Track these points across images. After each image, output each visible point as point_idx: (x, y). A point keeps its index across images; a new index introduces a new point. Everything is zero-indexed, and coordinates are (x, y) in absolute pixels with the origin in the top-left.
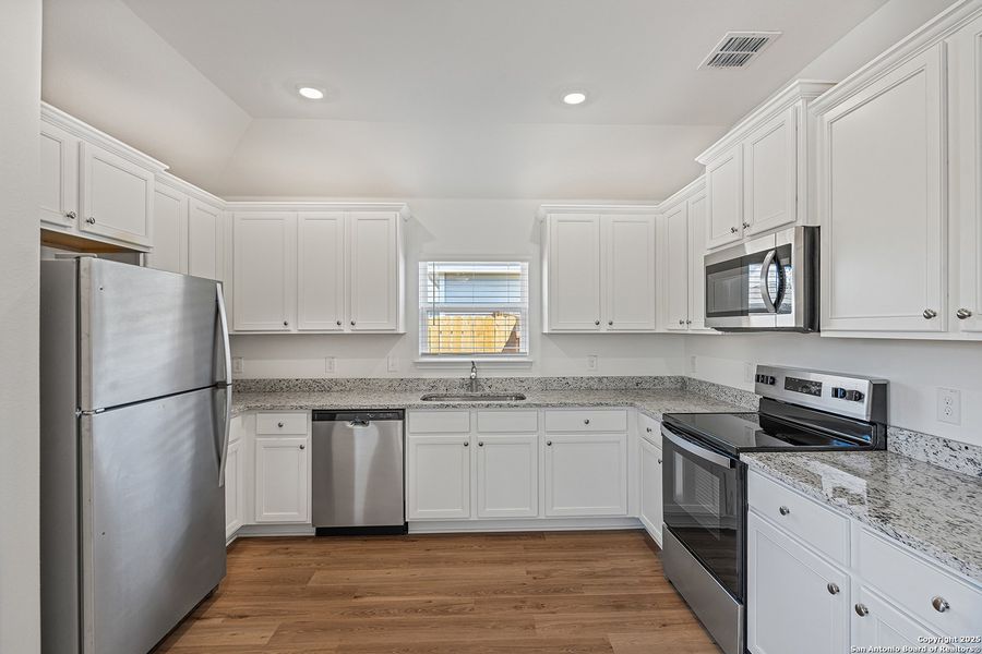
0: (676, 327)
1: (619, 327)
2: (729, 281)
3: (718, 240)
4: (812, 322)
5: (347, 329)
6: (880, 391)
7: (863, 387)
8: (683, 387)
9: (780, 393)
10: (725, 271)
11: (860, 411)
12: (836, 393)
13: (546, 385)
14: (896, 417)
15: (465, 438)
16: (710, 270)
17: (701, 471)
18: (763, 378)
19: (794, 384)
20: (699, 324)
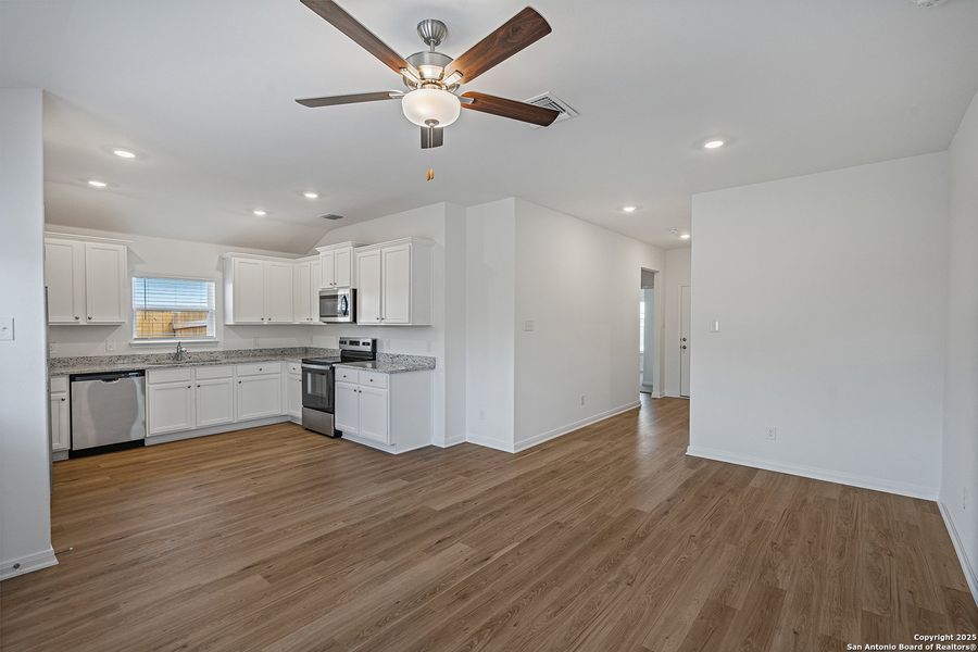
0: (305, 321)
1: (275, 320)
2: (329, 303)
3: (325, 285)
4: (355, 320)
5: (82, 322)
6: (374, 342)
7: (370, 341)
8: (306, 350)
9: (349, 347)
10: (328, 299)
11: (369, 349)
12: (364, 344)
13: (227, 354)
14: (379, 350)
15: (188, 383)
16: (321, 298)
17: (318, 376)
18: (342, 342)
19: (352, 343)
20: (316, 320)
